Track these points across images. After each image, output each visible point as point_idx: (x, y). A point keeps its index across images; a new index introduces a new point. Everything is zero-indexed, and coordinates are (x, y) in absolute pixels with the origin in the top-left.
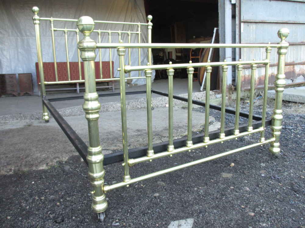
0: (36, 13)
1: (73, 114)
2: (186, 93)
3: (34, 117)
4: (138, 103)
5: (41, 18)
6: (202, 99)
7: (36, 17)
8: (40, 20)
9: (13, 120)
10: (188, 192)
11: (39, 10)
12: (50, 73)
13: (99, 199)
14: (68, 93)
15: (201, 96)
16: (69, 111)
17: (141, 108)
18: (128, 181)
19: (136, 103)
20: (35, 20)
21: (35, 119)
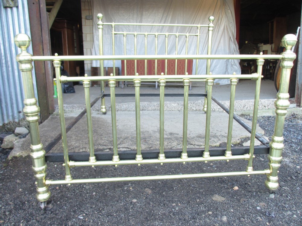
0: (100, 19)
1: (128, 110)
2: (252, 99)
3: (95, 108)
4: (194, 105)
5: (104, 24)
6: (269, 107)
7: (100, 22)
8: (103, 25)
9: (79, 109)
10: (164, 206)
11: (103, 17)
13: (40, 190)
14: (149, 87)
15: (268, 104)
16: (126, 107)
17: (196, 110)
18: (68, 180)
19: (191, 105)
20: (98, 25)
21: (96, 111)
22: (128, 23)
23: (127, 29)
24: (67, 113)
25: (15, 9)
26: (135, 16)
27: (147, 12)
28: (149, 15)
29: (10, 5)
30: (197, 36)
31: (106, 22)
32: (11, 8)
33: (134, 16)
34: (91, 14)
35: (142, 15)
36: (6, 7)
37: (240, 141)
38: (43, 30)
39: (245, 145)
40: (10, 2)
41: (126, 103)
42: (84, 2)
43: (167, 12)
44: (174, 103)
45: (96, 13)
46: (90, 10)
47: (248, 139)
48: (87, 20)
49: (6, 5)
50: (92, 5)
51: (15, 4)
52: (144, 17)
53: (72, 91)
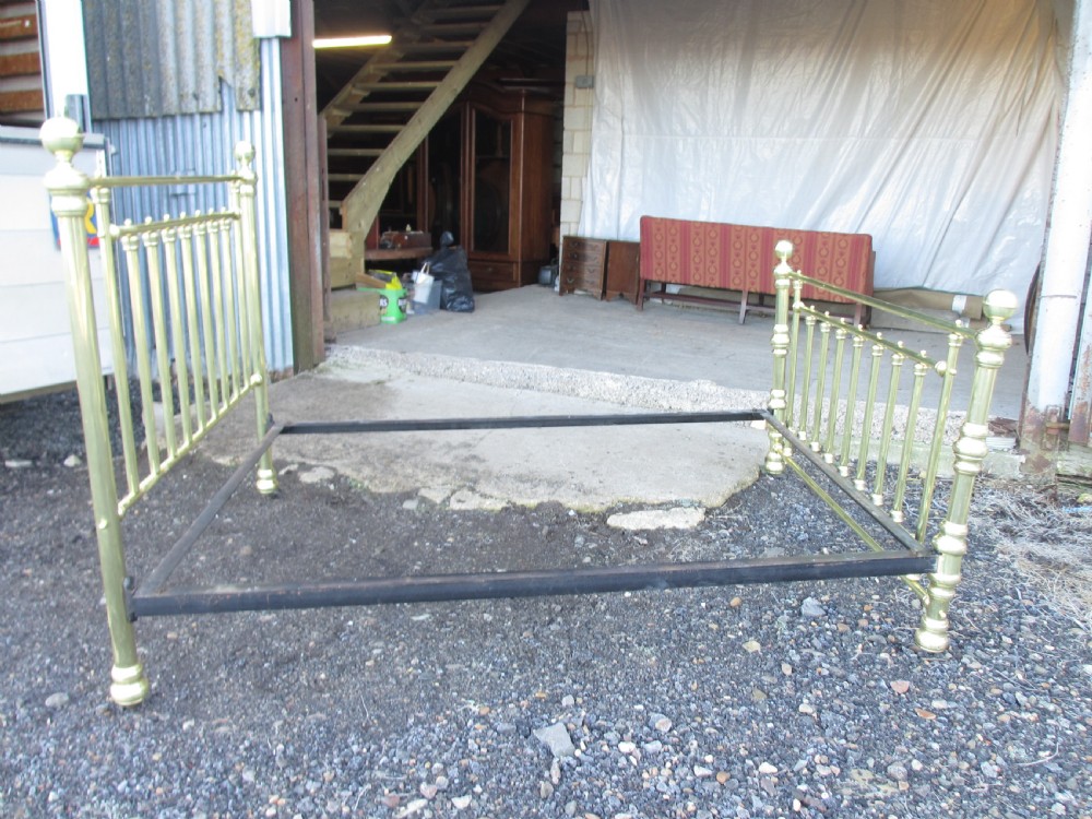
23: (698, 117)
25: (257, 114)
27: (764, 63)
28: (772, 70)
29: (247, 105)
32: (250, 111)
33: (724, 76)
34: (590, 73)
35: (748, 72)
36: (241, 112)
37: (604, 508)
38: (309, 165)
39: (613, 521)
40: (248, 97)
41: (498, 363)
42: (576, 34)
43: (836, 61)
44: (616, 380)
45: (603, 70)
46: (589, 57)
47: (640, 507)
48: (580, 88)
49: (242, 107)
50: (595, 42)
51: (258, 103)
52: (754, 79)
53: (464, 306)
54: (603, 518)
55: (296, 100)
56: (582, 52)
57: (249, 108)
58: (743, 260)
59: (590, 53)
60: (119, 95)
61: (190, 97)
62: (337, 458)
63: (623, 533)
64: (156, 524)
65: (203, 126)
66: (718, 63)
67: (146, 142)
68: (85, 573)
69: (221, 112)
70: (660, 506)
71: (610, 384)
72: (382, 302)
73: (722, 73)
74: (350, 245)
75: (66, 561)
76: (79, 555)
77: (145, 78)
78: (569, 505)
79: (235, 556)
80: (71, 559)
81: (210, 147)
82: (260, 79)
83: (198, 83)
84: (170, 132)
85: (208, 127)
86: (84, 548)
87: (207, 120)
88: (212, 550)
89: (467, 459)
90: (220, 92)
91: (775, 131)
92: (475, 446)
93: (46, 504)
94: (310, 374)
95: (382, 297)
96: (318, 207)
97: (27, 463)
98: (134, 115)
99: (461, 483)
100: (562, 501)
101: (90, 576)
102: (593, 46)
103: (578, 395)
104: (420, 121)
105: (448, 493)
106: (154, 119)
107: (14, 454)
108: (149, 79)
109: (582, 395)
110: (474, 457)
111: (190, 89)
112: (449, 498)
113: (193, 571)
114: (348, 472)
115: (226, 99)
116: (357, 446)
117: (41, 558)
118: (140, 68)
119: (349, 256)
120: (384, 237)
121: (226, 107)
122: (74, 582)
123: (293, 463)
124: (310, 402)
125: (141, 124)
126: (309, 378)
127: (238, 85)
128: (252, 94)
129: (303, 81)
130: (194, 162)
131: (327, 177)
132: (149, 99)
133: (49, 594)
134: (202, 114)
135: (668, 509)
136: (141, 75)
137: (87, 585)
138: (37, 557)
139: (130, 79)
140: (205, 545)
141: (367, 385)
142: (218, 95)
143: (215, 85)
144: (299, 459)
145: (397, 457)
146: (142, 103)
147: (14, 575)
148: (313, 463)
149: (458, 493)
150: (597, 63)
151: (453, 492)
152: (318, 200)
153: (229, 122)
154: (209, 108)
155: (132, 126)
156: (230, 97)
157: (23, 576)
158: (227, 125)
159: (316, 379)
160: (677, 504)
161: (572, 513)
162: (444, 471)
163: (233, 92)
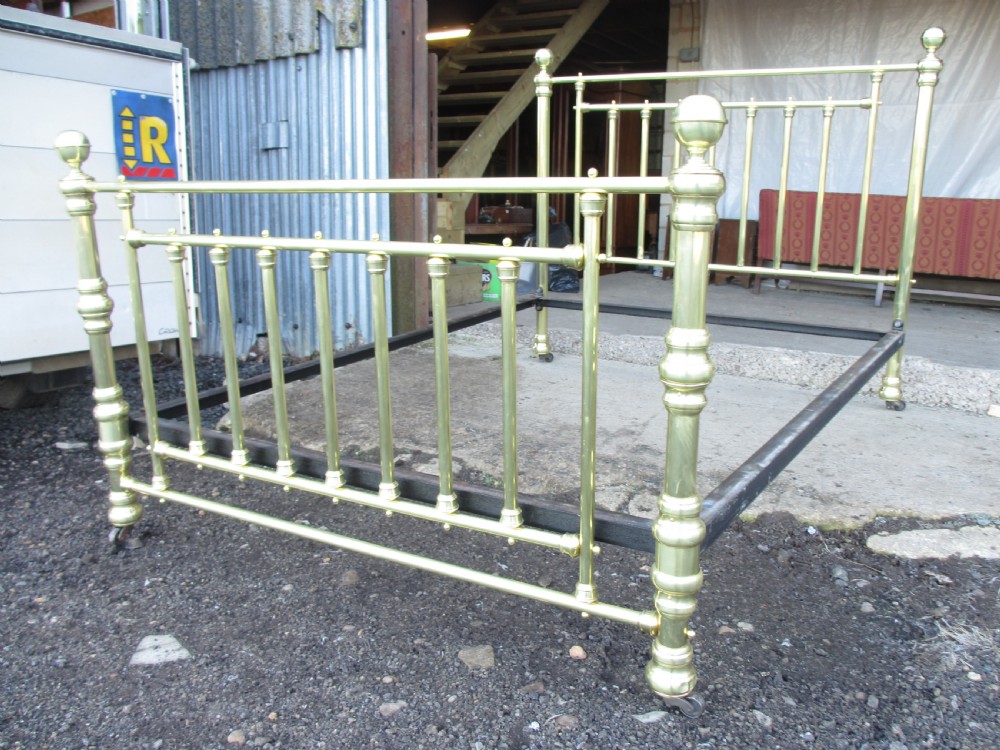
12: (798, 224)
18: (159, 489)
22: (821, 65)
23: (816, 86)
24: (456, 342)
25: (358, 52)
26: (851, 39)
27: (894, 24)
28: (903, 31)
29: (348, 41)
30: (868, 107)
31: (745, 67)
32: (351, 49)
33: (847, 40)
34: (695, 45)
35: (875, 35)
36: (340, 49)
37: (860, 523)
38: (416, 106)
39: (876, 543)
40: (349, 33)
41: (637, 337)
42: (680, 6)
43: (980, 17)
44: (793, 356)
45: (710, 40)
46: (695, 29)
47: (913, 523)
48: (684, 61)
49: (342, 44)
50: (702, 12)
51: (360, 37)
52: (881, 42)
53: (569, 286)
54: (859, 537)
55: (403, 33)
56: (687, 23)
57: (349, 45)
58: (881, 235)
59: (696, 25)
60: (209, 43)
61: (286, 38)
62: (461, 446)
63: (897, 563)
64: (226, 531)
65: (299, 70)
66: (841, 27)
67: (237, 92)
68: (119, 606)
69: (318, 52)
70: (942, 522)
71: (786, 360)
72: (484, 277)
73: (844, 39)
74: (450, 214)
75: (97, 585)
76: (117, 576)
77: (237, 21)
78: (807, 518)
79: (335, 587)
80: (104, 582)
81: (305, 94)
82: (364, 9)
83: (294, 21)
84: (262, 79)
85: (304, 72)
86: (125, 564)
87: (302, 62)
88: (300, 575)
89: (635, 451)
90: (318, 29)
91: (906, 97)
92: (640, 434)
93: (90, 498)
94: (413, 349)
95: (486, 271)
96: (426, 155)
97: (82, 445)
98: (225, 64)
99: (639, 483)
100: (793, 511)
101: (124, 613)
102: (699, 17)
103: (743, 374)
104: (523, 88)
105: (623, 497)
106: (244, 66)
107: (72, 433)
108: (241, 21)
109: (749, 374)
110: (645, 448)
111: (286, 28)
112: (626, 504)
113: (273, 608)
114: (480, 465)
115: (324, 37)
116: (485, 431)
117: (64, 578)
118: (232, 11)
119: (449, 228)
120: (483, 211)
121: (324, 47)
122: (99, 621)
123: (404, 451)
124: (418, 377)
125: (232, 72)
126: (414, 353)
127: (338, 17)
128: (353, 28)
129: (413, 10)
130: (287, 113)
131: (436, 120)
132: (240, 43)
133: (60, 643)
134: (298, 56)
135: (956, 528)
136: (233, 19)
137: (117, 628)
138: (59, 576)
139: (222, 23)
140: (291, 566)
141: (482, 361)
142: (316, 32)
143: (312, 23)
144: (413, 447)
145: (541, 446)
146: (232, 51)
147: (20, 605)
148: (432, 452)
149: (637, 498)
150: (704, 32)
151: (631, 496)
152: (425, 147)
153: (328, 63)
154: (306, 49)
155: (222, 77)
156: (329, 34)
157: (33, 607)
158: (324, 67)
159: (421, 354)
160: (970, 521)
161: (812, 531)
162: (610, 465)
163: (332, 28)
